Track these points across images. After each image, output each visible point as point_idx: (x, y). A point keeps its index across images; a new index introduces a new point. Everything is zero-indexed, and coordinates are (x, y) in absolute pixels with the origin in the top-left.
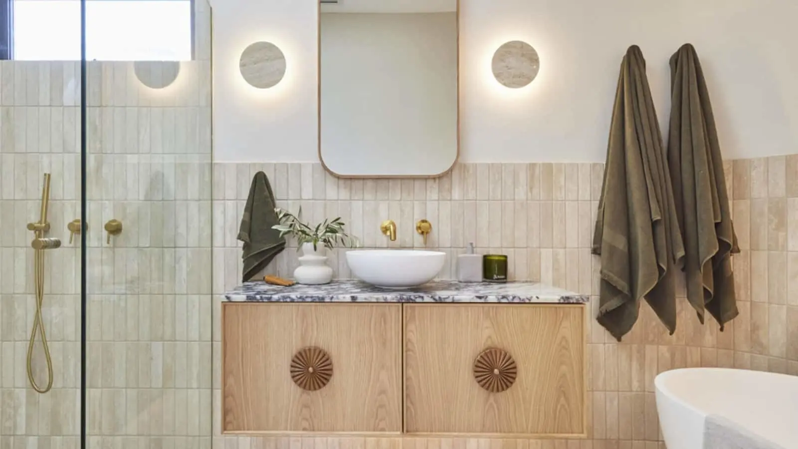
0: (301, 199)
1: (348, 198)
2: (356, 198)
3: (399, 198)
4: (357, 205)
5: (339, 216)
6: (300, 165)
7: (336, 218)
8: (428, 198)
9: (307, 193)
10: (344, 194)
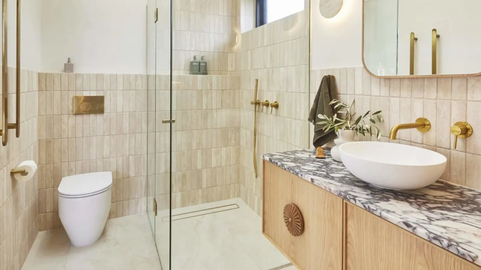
0: (355, 94)
1: (388, 95)
2: (394, 95)
3: (434, 97)
4: (395, 101)
5: (381, 110)
6: (354, 68)
7: (378, 110)
8: (469, 98)
9: (359, 90)
10: (384, 91)
